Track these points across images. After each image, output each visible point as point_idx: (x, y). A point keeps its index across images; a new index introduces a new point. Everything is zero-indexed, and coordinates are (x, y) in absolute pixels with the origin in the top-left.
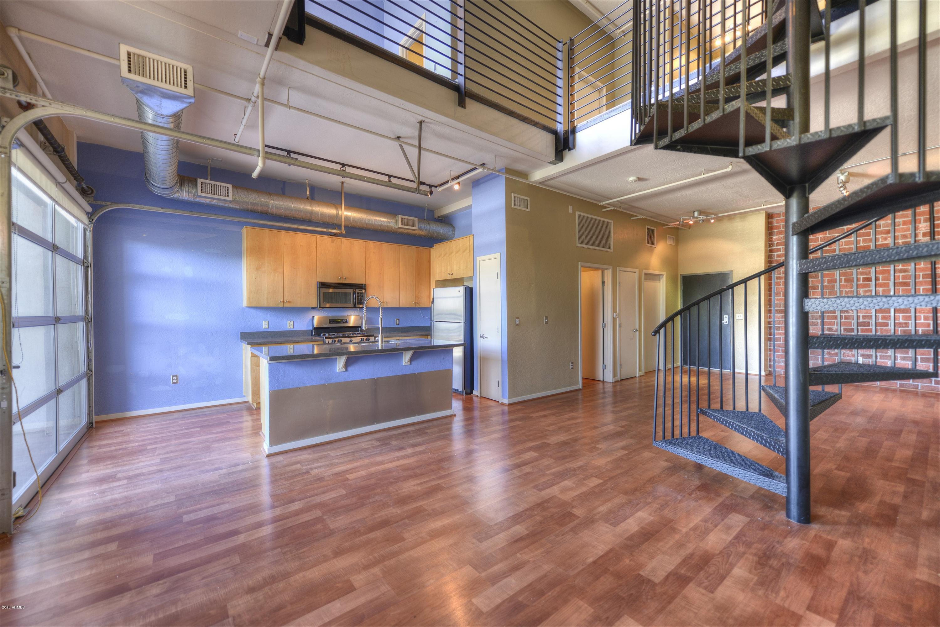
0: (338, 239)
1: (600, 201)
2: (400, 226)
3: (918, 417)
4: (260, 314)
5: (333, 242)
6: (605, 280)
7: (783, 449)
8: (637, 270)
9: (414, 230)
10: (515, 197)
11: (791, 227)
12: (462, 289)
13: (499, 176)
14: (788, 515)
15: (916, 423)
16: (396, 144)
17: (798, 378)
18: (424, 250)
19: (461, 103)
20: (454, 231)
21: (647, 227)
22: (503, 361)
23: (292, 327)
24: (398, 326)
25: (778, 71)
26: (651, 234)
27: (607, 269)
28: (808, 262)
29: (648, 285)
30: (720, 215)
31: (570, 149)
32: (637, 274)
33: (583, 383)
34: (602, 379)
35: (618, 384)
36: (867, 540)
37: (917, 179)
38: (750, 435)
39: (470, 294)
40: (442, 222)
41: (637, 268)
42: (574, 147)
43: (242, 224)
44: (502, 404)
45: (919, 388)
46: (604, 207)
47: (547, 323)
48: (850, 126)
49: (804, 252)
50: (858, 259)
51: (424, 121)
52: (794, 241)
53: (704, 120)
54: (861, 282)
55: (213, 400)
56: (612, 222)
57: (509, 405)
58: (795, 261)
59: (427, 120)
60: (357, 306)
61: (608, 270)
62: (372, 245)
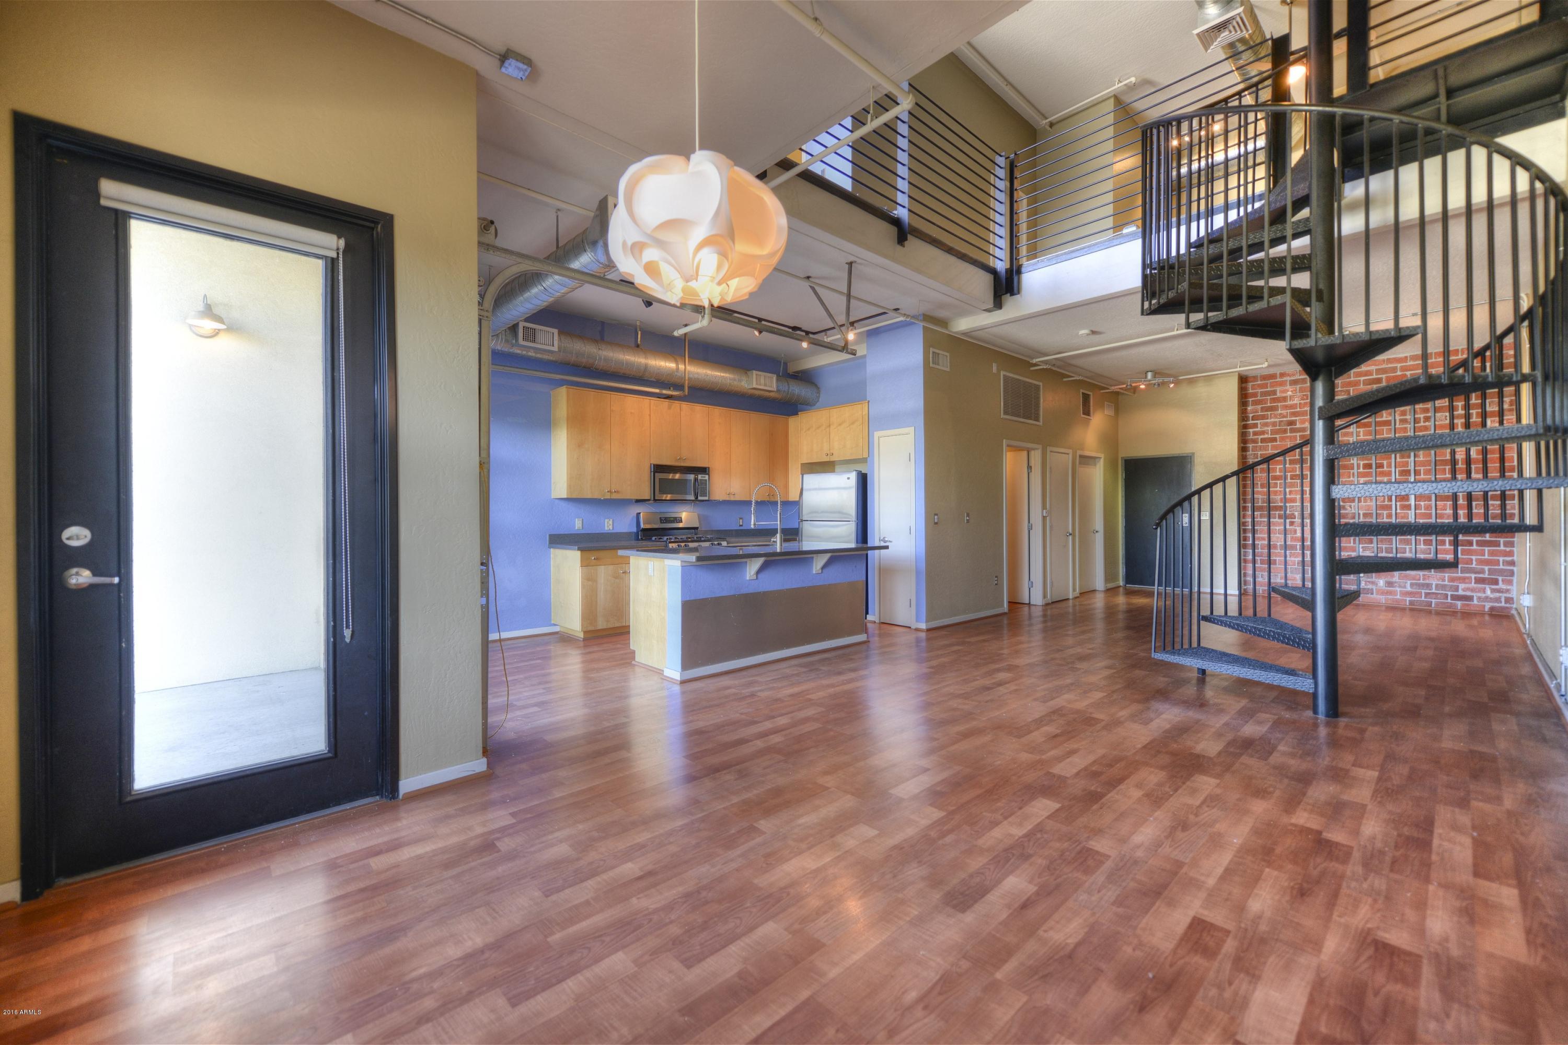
0: (676, 404)
1: (1032, 358)
2: (755, 386)
3: (1433, 634)
4: (572, 508)
5: (669, 408)
6: (1032, 464)
7: (1309, 644)
8: (1070, 451)
9: (770, 391)
10: (933, 352)
11: (1317, 411)
12: (853, 476)
13: (914, 323)
14: (1315, 712)
15: (1432, 639)
16: (806, 284)
17: (1325, 566)
18: (781, 418)
19: (902, 238)
20: (819, 393)
21: (1082, 391)
22: (918, 573)
23: (611, 527)
24: (741, 528)
25: (1301, 244)
26: (1086, 398)
27: (1034, 449)
28: (1336, 448)
29: (1084, 471)
30: (1181, 378)
31: (1012, 294)
32: (1071, 456)
33: (1009, 606)
34: (1027, 602)
35: (1049, 607)
36: (1395, 727)
37: (1443, 380)
38: (1269, 635)
39: (863, 482)
40: (797, 379)
41: (1069, 448)
42: (1019, 293)
43: (561, 383)
44: (917, 630)
45: (1433, 605)
46: (1035, 365)
47: (968, 521)
48: (1387, 330)
49: (1330, 438)
50: (1387, 445)
51: (855, 262)
52: (1320, 425)
53: (1247, 308)
54: (1361, 470)
55: (515, 629)
56: (1041, 384)
57: (928, 630)
58: (1321, 446)
59: (859, 261)
60: (700, 498)
61: (1036, 451)
62: (717, 412)
